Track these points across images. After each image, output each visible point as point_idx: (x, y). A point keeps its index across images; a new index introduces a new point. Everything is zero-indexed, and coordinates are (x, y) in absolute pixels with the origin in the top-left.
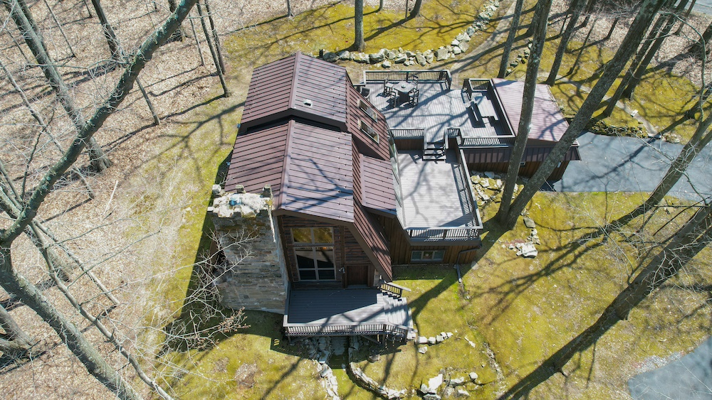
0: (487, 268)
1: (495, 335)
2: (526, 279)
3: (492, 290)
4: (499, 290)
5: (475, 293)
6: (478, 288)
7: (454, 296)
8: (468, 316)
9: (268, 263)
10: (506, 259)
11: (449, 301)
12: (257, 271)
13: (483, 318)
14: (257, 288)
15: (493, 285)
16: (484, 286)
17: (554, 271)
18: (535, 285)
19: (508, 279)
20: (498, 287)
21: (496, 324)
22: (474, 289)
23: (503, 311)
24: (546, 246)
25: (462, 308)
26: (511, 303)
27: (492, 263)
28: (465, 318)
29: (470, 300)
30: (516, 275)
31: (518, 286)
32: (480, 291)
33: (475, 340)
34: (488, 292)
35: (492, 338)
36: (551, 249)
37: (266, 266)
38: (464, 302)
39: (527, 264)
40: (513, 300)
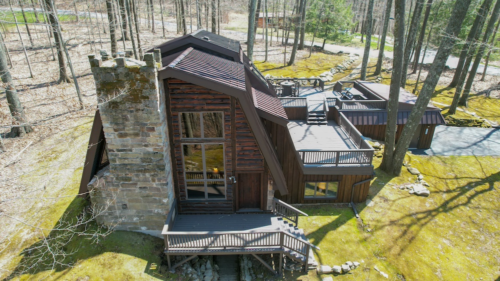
0: (383, 204)
1: (408, 266)
2: (426, 214)
3: (392, 223)
4: (400, 222)
5: (376, 226)
6: (378, 221)
7: (354, 229)
8: (372, 247)
9: (150, 149)
10: (400, 197)
11: (349, 233)
12: (138, 161)
13: (390, 249)
14: (137, 191)
15: (393, 219)
16: (383, 220)
17: (451, 209)
18: (437, 219)
19: (408, 213)
20: (399, 220)
21: (406, 254)
22: (374, 223)
23: (410, 241)
24: (436, 188)
25: (365, 240)
26: (416, 235)
27: (386, 200)
28: (370, 249)
29: (372, 232)
30: (414, 210)
31: (419, 219)
32: (380, 224)
33: (386, 270)
34: (389, 225)
35: (406, 269)
36: (441, 191)
37: (149, 153)
38: (366, 235)
39: (423, 202)
40: (418, 232)
